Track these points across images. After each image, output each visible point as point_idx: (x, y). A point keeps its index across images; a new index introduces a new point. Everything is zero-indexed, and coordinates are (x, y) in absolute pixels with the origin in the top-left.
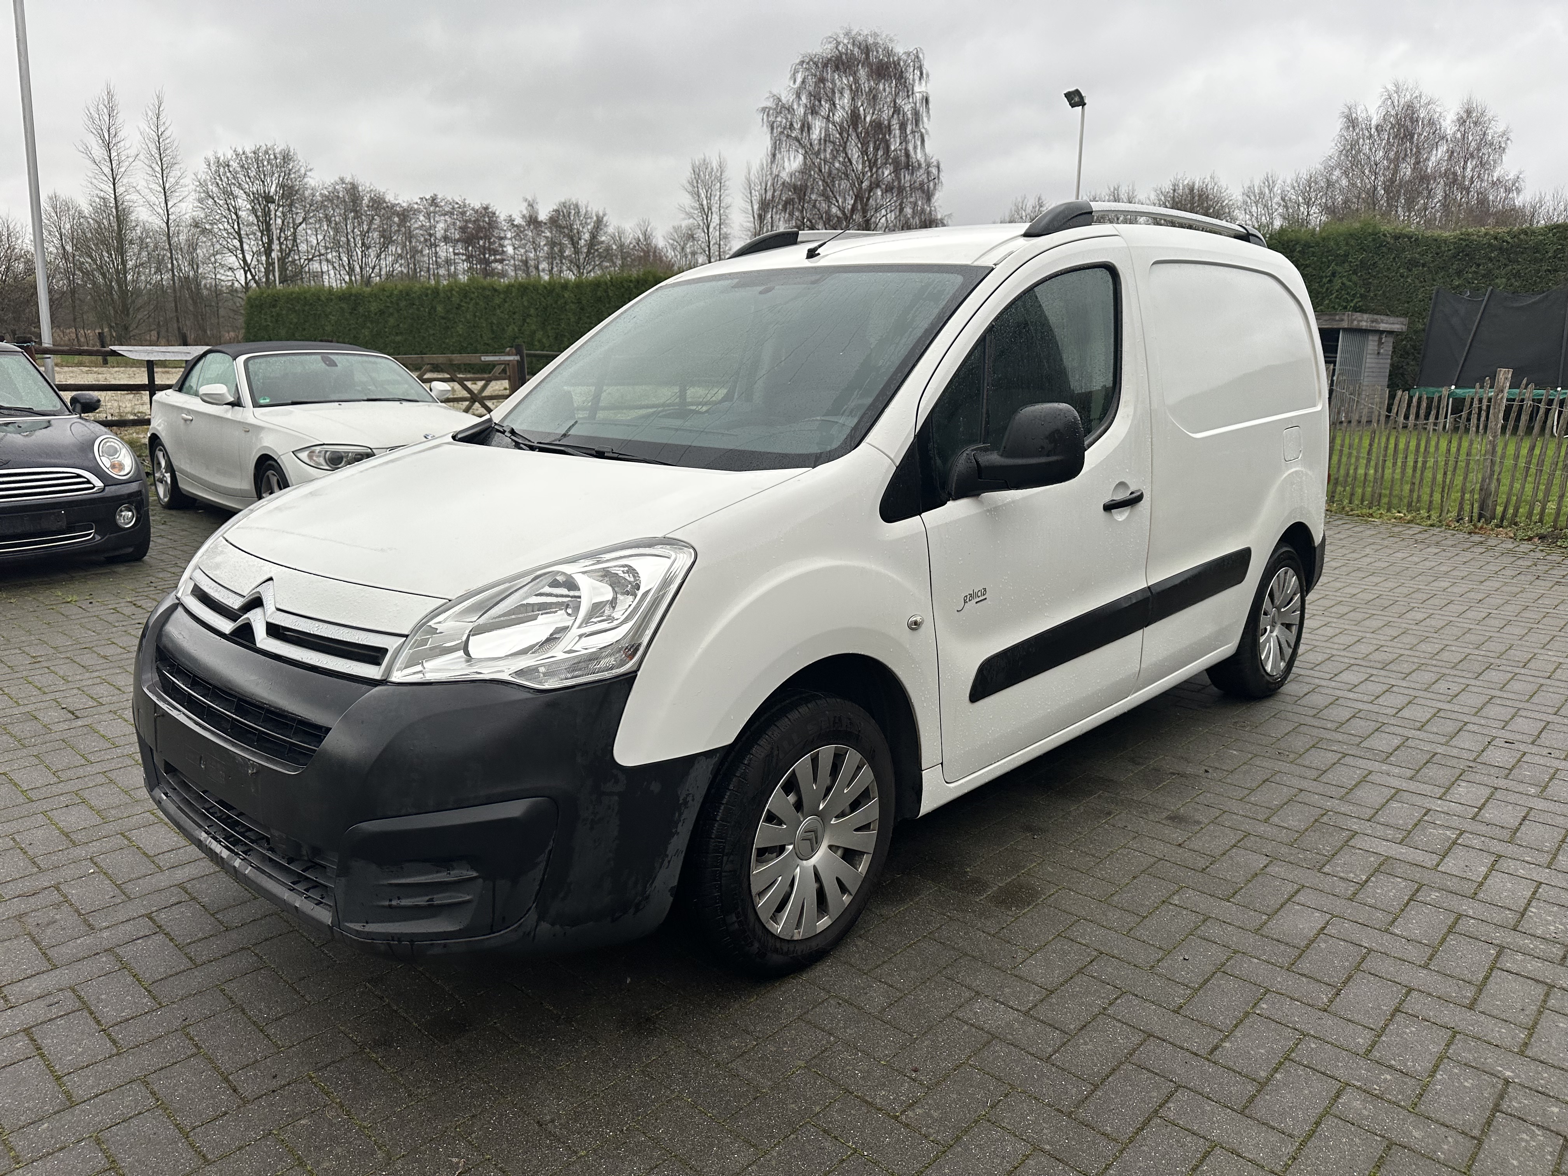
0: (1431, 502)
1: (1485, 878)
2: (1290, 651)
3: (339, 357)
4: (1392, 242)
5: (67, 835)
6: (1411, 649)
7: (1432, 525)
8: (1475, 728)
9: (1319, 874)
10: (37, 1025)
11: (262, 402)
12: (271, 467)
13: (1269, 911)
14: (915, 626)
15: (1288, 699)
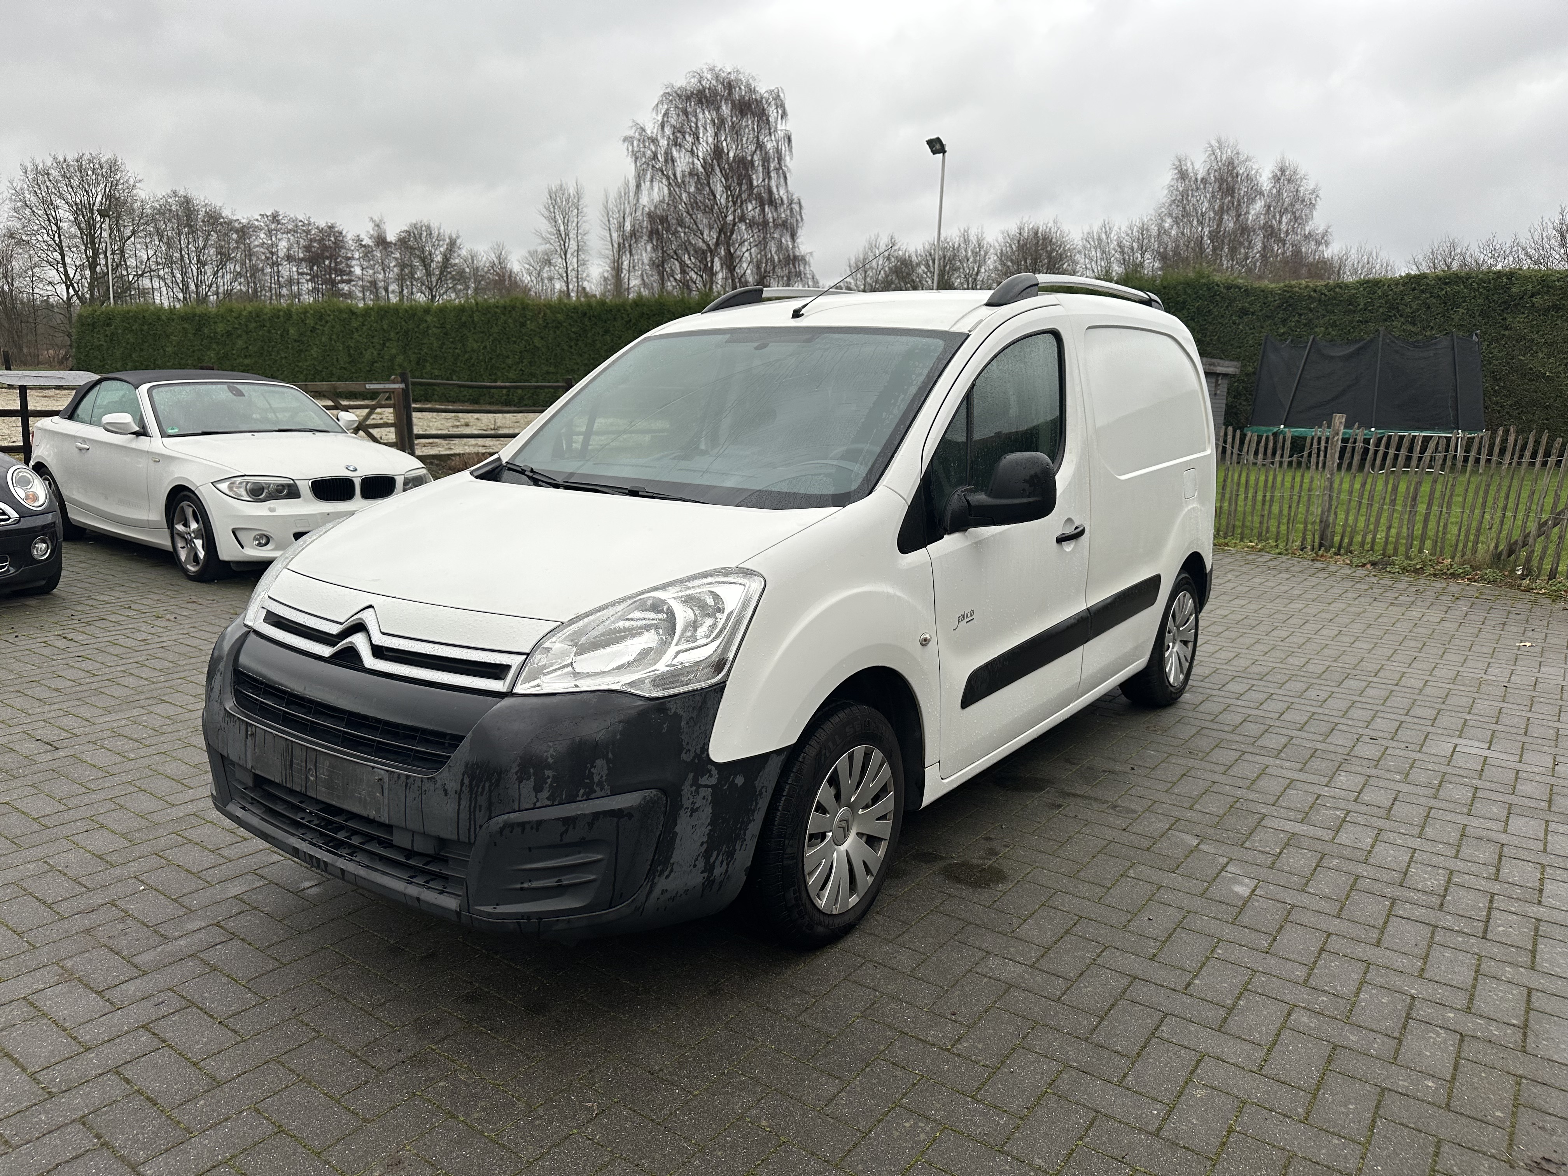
0: (1278, 532)
1: (1372, 847)
2: (1187, 664)
3: (246, 387)
4: (1225, 291)
5: (99, 857)
6: (1281, 662)
7: (1280, 554)
8: (1345, 728)
9: (1242, 849)
10: (152, 1022)
11: (170, 432)
12: (188, 499)
13: (1208, 879)
14: (925, 642)
15: (1187, 706)
